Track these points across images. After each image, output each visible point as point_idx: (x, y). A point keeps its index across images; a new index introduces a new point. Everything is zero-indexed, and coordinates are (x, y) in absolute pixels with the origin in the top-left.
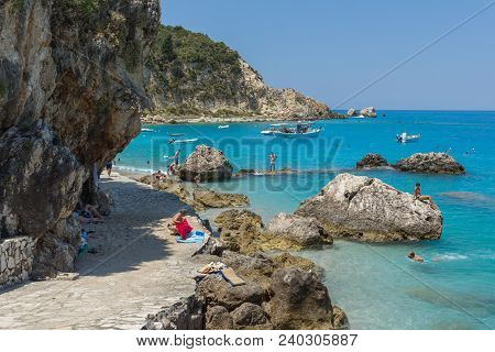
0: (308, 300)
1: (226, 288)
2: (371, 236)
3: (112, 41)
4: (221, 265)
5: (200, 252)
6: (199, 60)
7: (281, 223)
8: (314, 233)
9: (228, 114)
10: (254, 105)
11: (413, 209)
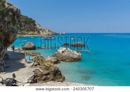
0: (57, 74)
1: (40, 73)
2: (68, 60)
3: (9, 19)
4: (38, 68)
5: (32, 66)
6: (26, 22)
7: (49, 58)
8: (56, 60)
9: (33, 34)
10: (39, 32)
11: (76, 54)
